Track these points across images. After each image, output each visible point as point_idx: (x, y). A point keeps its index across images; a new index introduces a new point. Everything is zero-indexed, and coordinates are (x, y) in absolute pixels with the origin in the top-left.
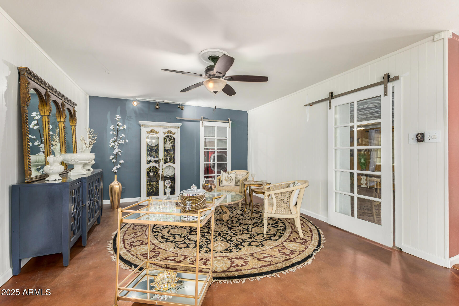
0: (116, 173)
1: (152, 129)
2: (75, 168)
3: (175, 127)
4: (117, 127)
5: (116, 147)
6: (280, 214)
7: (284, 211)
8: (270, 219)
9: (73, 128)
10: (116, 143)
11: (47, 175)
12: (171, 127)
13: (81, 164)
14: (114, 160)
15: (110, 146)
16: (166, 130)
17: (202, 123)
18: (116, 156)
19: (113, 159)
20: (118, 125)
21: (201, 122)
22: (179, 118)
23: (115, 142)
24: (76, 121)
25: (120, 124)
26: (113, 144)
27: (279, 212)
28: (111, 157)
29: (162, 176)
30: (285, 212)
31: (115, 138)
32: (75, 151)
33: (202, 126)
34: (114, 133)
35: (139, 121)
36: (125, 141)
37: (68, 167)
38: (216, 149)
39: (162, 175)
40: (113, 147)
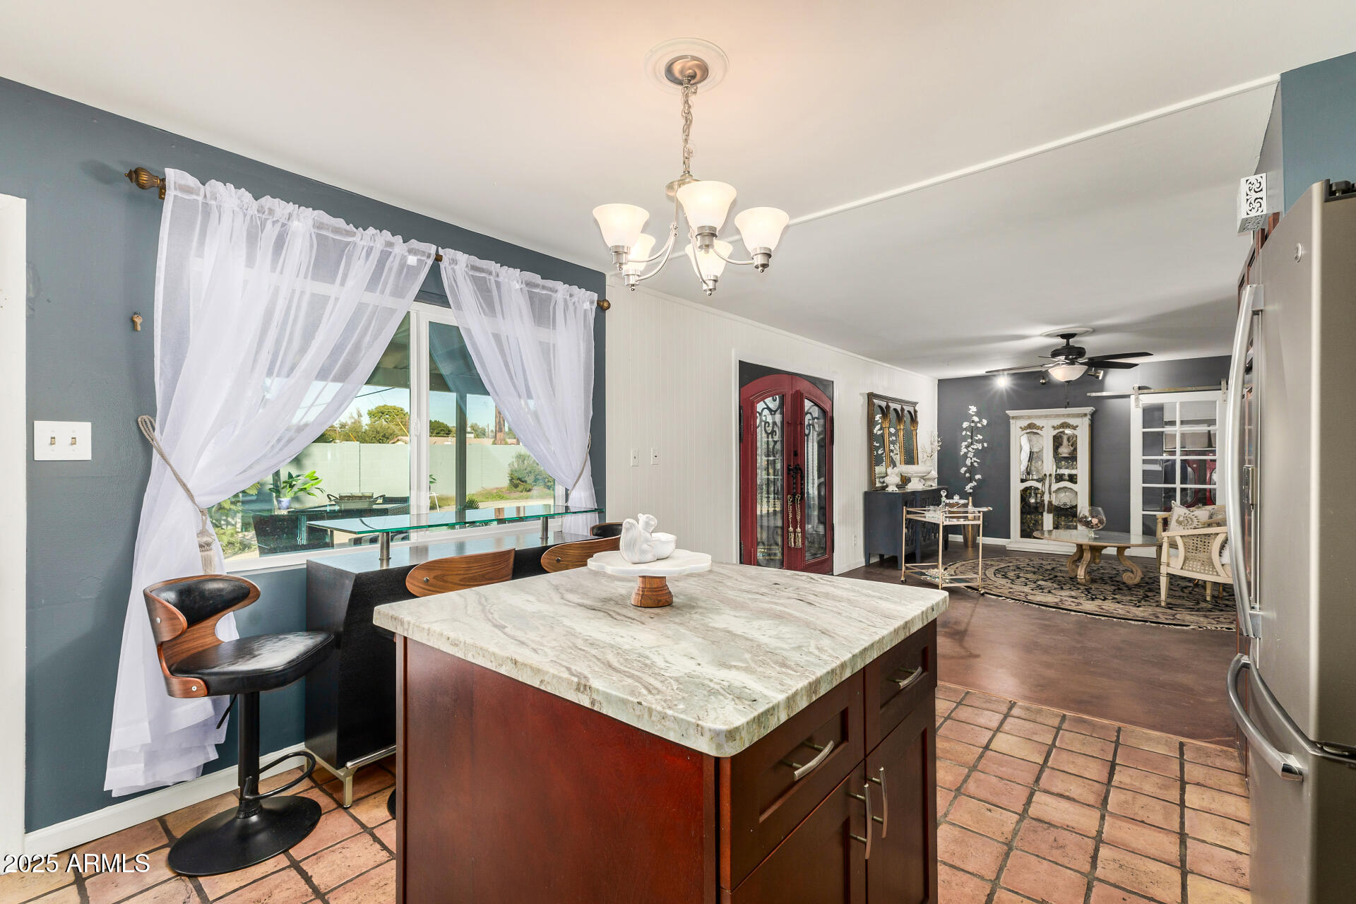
0: (970, 493)
1: (1030, 422)
2: (912, 481)
3: (1078, 416)
4: (973, 425)
5: (970, 455)
6: (1193, 571)
7: (1202, 568)
8: (1171, 577)
9: (914, 433)
10: (970, 449)
11: (887, 486)
12: (1069, 416)
13: (918, 477)
14: (968, 475)
15: (962, 453)
16: (1058, 422)
17: (1137, 399)
18: (971, 469)
19: (966, 472)
20: (973, 422)
21: (1133, 397)
22: (1094, 394)
23: (969, 447)
24: (917, 423)
25: (976, 419)
26: (965, 450)
27: (1190, 569)
28: (963, 470)
29: (1048, 505)
30: (1205, 570)
31: (970, 440)
32: (916, 460)
33: (1137, 406)
34: (968, 433)
35: (1007, 412)
36: (983, 446)
37: (905, 480)
38: (1178, 452)
39: (1050, 503)
40: (966, 454)
